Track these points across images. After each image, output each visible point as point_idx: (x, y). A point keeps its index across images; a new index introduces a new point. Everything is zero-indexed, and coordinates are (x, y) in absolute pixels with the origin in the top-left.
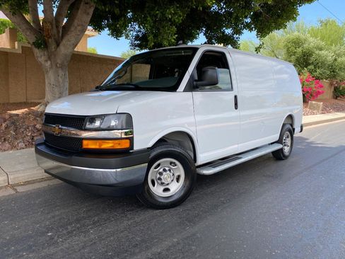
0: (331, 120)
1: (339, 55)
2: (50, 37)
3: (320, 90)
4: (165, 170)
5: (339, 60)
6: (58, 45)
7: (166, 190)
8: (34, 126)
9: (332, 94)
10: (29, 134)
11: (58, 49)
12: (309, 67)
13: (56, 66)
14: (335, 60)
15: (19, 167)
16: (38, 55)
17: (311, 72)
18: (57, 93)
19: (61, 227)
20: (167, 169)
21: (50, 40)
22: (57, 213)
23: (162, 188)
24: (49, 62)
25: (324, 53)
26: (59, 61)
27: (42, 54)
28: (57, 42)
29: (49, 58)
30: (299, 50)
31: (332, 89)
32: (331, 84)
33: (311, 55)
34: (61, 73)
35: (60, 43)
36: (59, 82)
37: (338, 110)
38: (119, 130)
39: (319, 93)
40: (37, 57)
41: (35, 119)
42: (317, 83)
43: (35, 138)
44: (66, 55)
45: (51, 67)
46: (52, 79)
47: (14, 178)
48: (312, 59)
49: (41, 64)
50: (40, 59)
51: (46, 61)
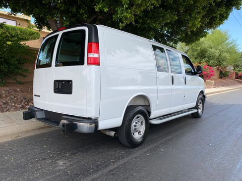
0: (220, 92)
1: (222, 52)
3: (213, 73)
5: (223, 55)
9: (218, 75)
12: (205, 59)
14: (220, 55)
17: (207, 62)
25: (213, 50)
30: (199, 48)
31: (219, 73)
32: (218, 69)
33: (206, 52)
37: (223, 85)
39: (212, 75)
42: (210, 69)
48: (207, 54)
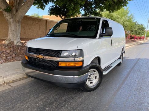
1: (124, 21)
2: (13, 7)
4: (91, 74)
6: (17, 11)
7: (91, 83)
8: (6, 51)
10: (4, 56)
11: (17, 13)
13: (16, 21)
15: (7, 73)
16: (6, 15)
18: (15, 35)
19: (50, 104)
20: (92, 73)
21: (13, 8)
22: (42, 97)
23: (90, 82)
24: (12, 19)
26: (17, 19)
27: (8, 15)
28: (16, 9)
29: (12, 17)
34: (18, 25)
35: (18, 10)
36: (16, 29)
38: (77, 57)
40: (5, 16)
41: (5, 48)
43: (8, 58)
44: (21, 16)
45: (13, 22)
46: (13, 28)
47: (7, 79)
49: (8, 20)
50: (7, 18)
51: (11, 19)
